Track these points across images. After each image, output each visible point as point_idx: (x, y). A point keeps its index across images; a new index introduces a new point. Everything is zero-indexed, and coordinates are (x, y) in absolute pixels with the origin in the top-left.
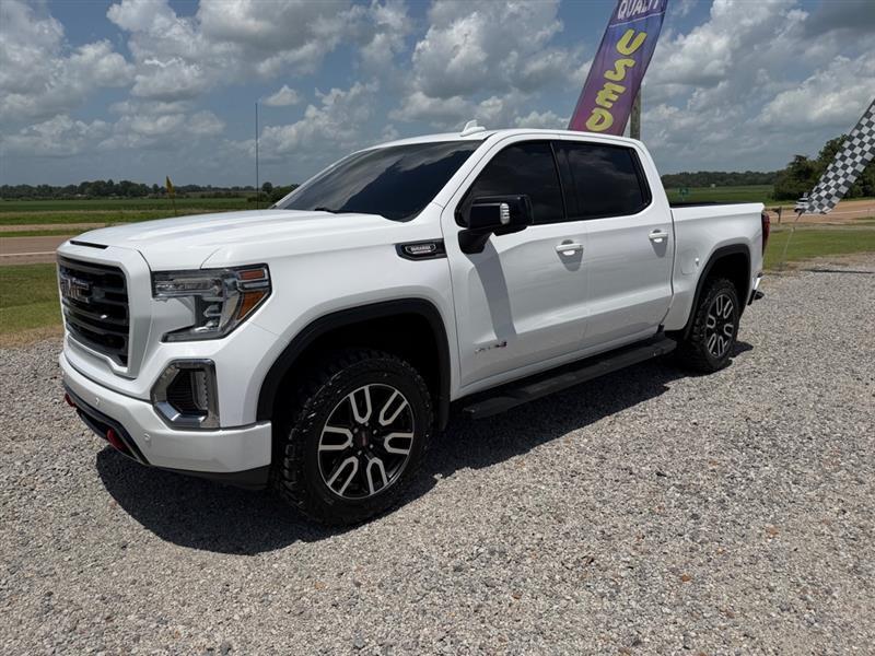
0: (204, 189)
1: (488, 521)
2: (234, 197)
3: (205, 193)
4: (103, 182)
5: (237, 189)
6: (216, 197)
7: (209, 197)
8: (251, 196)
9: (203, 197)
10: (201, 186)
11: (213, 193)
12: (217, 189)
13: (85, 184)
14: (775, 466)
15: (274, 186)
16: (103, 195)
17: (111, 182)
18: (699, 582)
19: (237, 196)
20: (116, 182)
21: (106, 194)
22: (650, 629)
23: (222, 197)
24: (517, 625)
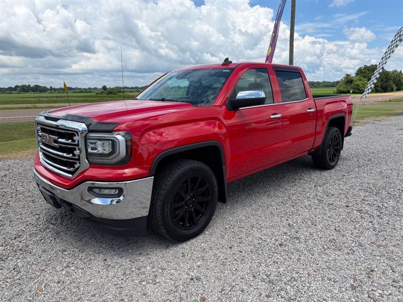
0: (74, 89)
1: (283, 226)
2: (88, 92)
3: (75, 91)
4: (26, 86)
5: (90, 88)
6: (80, 92)
7: (77, 93)
8: (97, 92)
9: (74, 92)
10: (73, 87)
11: (79, 90)
12: (80, 89)
13: (17, 86)
14: (393, 201)
15: (107, 87)
16: (25, 91)
17: (29, 85)
18: (386, 246)
19: (90, 92)
20: (32, 85)
21: (27, 91)
22: (375, 266)
23: (83, 93)
24: (318, 266)
